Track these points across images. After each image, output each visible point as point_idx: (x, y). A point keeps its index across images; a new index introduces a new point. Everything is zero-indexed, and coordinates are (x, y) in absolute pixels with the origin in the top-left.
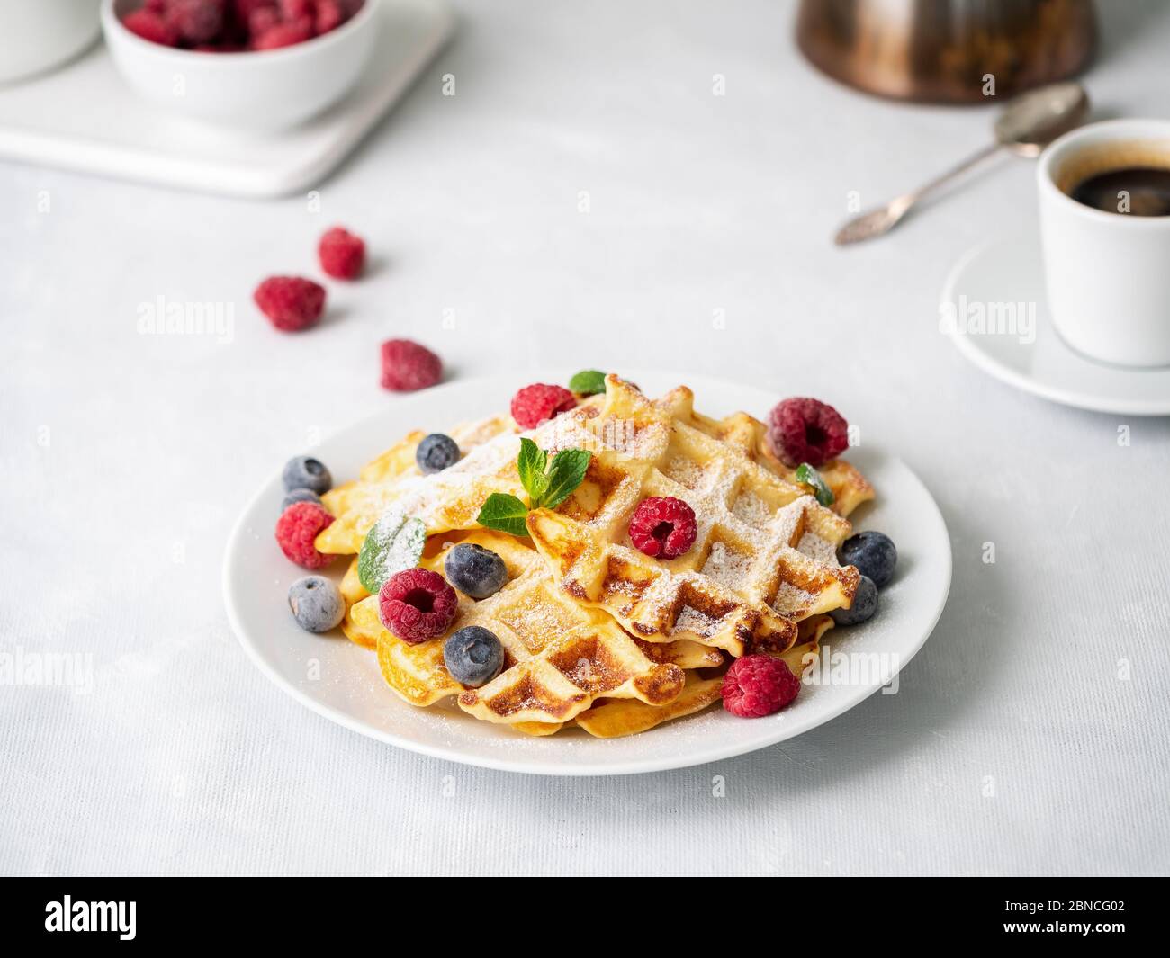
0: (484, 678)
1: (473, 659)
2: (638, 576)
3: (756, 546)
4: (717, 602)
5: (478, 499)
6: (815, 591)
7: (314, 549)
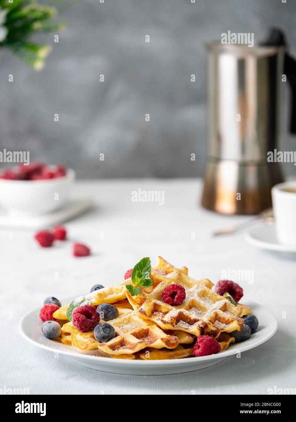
0: (108, 339)
1: (104, 332)
2: (164, 310)
3: (207, 308)
4: (192, 318)
5: (110, 292)
6: (228, 324)
7: (53, 317)
